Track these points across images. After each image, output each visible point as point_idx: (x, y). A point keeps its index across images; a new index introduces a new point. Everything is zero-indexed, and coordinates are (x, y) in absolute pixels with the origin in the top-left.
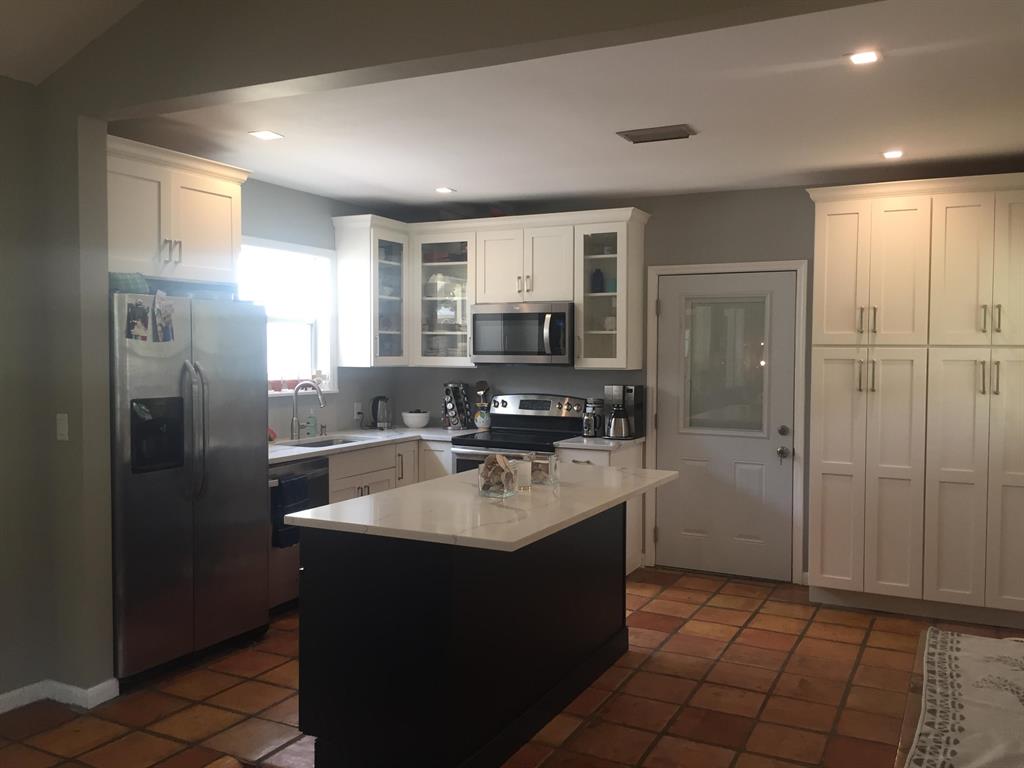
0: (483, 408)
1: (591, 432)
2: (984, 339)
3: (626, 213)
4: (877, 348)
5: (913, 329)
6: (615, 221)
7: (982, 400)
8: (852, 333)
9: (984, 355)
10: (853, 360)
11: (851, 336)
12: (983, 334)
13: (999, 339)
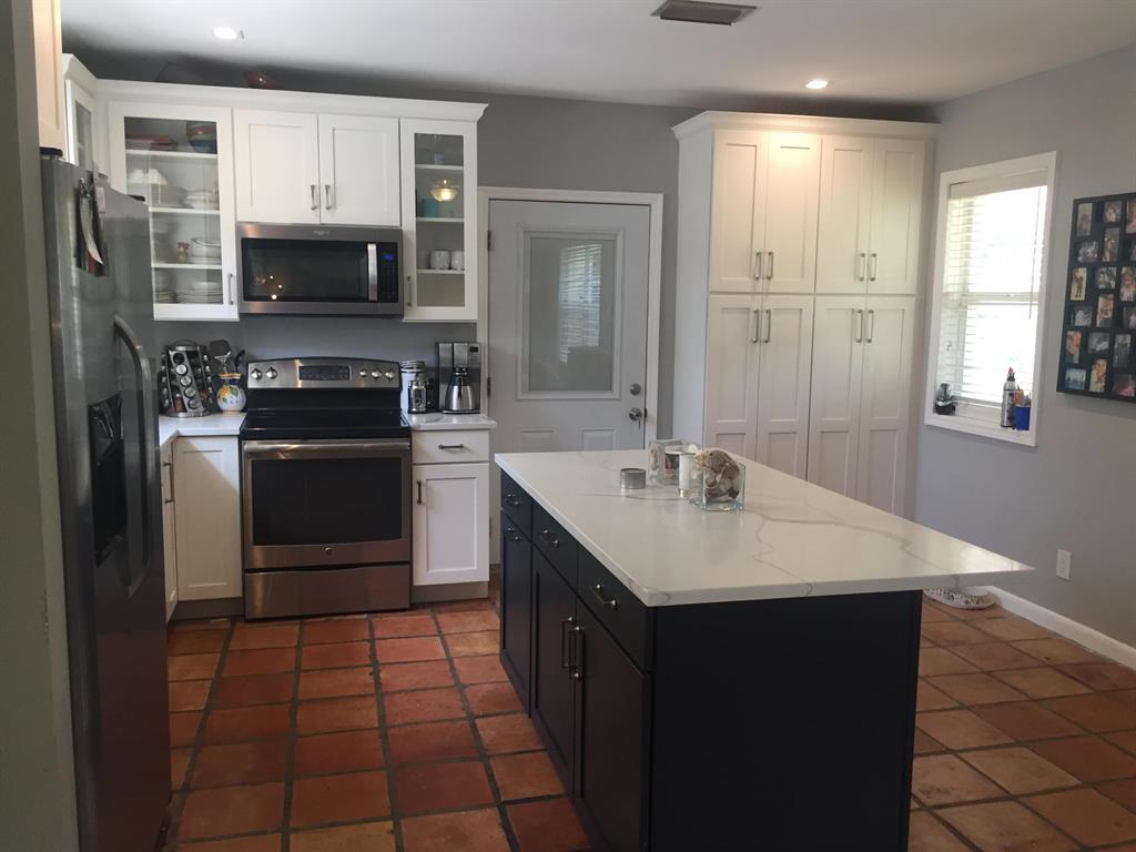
0: (232, 382)
1: (422, 407)
2: (860, 287)
3: (477, 110)
4: (770, 297)
5: (803, 276)
6: (461, 120)
7: (858, 347)
8: (746, 279)
9: (860, 303)
10: (748, 309)
11: (745, 283)
12: (860, 283)
13: (874, 287)
